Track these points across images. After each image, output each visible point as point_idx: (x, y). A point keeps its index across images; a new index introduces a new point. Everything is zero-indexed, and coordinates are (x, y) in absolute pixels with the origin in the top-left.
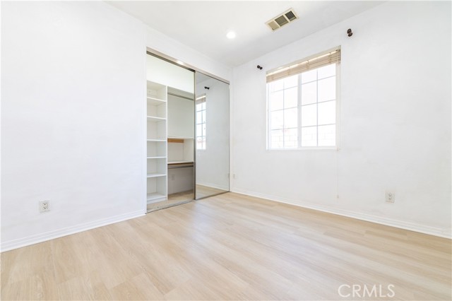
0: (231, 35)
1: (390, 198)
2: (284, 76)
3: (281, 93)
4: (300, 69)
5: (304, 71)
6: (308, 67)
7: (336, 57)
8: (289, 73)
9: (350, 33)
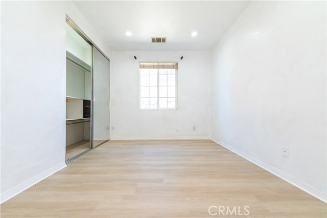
0: (129, 34)
1: (194, 129)
2: (151, 68)
3: (148, 76)
4: (159, 67)
5: (162, 68)
6: (164, 67)
7: (176, 66)
8: (154, 67)
9: (182, 58)
